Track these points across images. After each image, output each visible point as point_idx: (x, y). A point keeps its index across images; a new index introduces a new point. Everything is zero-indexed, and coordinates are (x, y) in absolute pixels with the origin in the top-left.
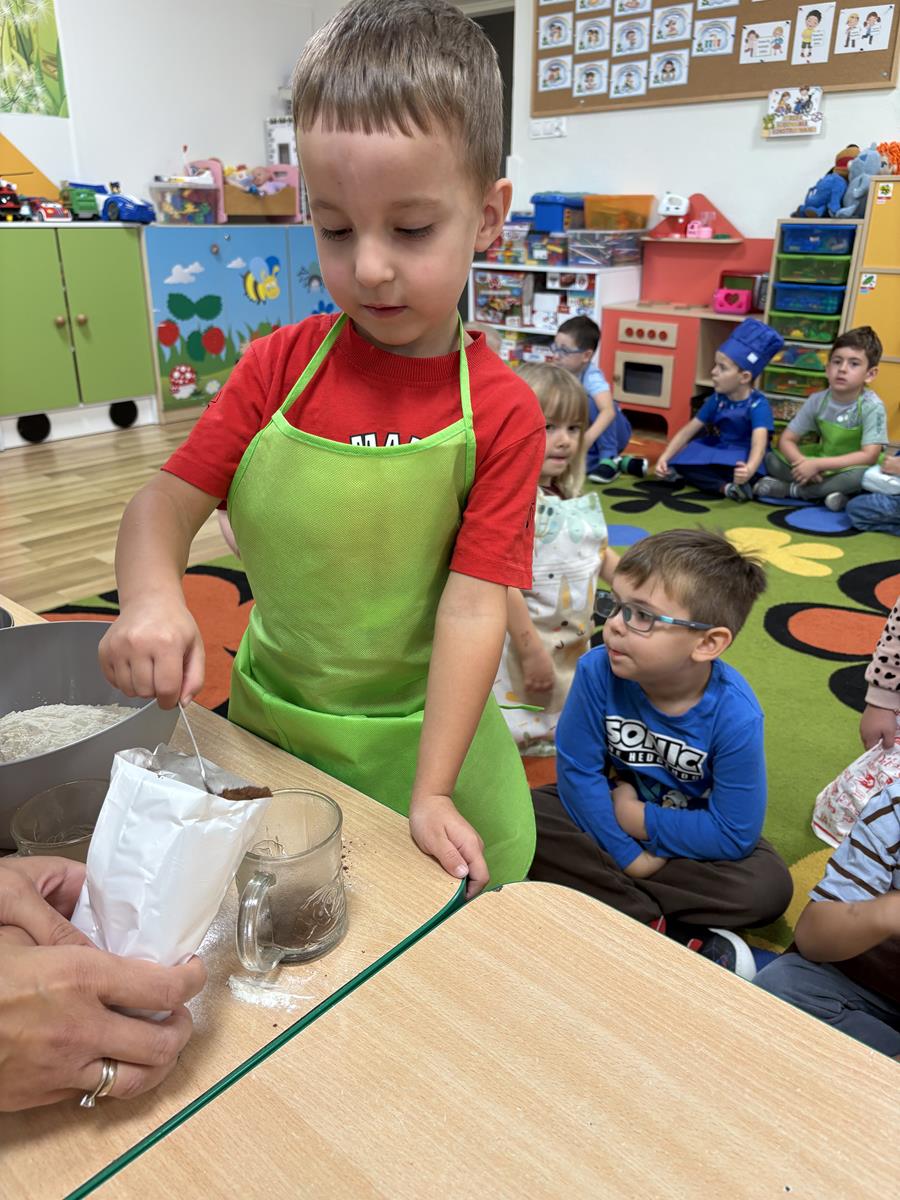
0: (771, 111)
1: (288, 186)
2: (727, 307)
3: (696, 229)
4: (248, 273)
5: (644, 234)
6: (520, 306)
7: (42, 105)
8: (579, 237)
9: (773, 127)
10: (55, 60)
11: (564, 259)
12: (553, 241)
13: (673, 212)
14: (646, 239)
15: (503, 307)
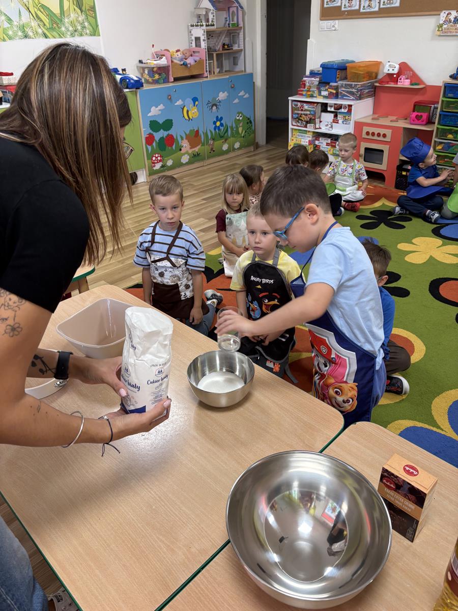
0: (441, 22)
1: (200, 58)
2: (417, 122)
3: (402, 80)
4: (184, 106)
5: (376, 82)
6: (315, 119)
7: (88, 31)
8: (344, 86)
9: (442, 30)
10: (93, 8)
11: (336, 96)
12: (331, 87)
13: (391, 72)
14: (377, 84)
15: (305, 119)
